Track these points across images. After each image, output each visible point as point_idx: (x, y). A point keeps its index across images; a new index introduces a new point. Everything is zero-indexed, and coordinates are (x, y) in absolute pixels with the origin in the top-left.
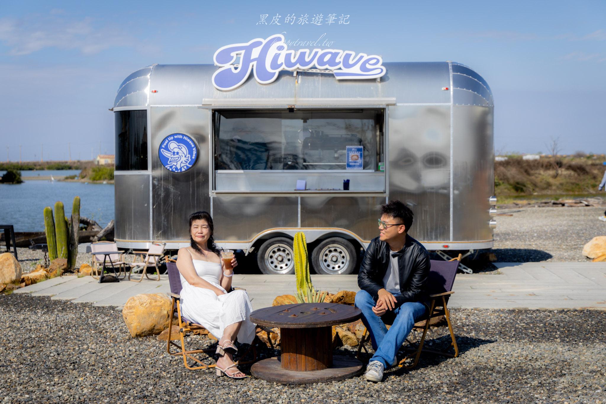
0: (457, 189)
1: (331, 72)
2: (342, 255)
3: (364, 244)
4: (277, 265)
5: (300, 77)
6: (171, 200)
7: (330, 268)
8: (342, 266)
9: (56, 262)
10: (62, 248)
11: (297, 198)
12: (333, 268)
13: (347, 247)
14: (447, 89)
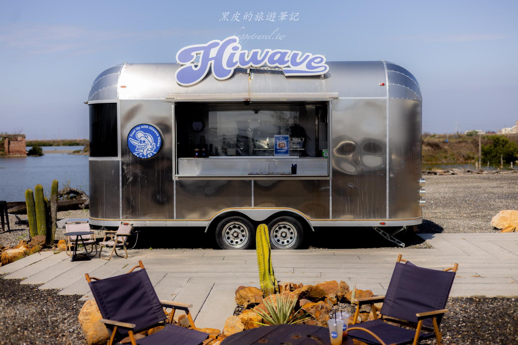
0: (393, 173)
1: (280, 70)
2: (290, 231)
3: (310, 221)
4: (233, 240)
5: (252, 74)
6: (139, 183)
7: (280, 243)
8: (290, 241)
9: (35, 239)
10: (41, 226)
11: (251, 181)
12: (283, 243)
13: (295, 224)
14: (383, 84)
